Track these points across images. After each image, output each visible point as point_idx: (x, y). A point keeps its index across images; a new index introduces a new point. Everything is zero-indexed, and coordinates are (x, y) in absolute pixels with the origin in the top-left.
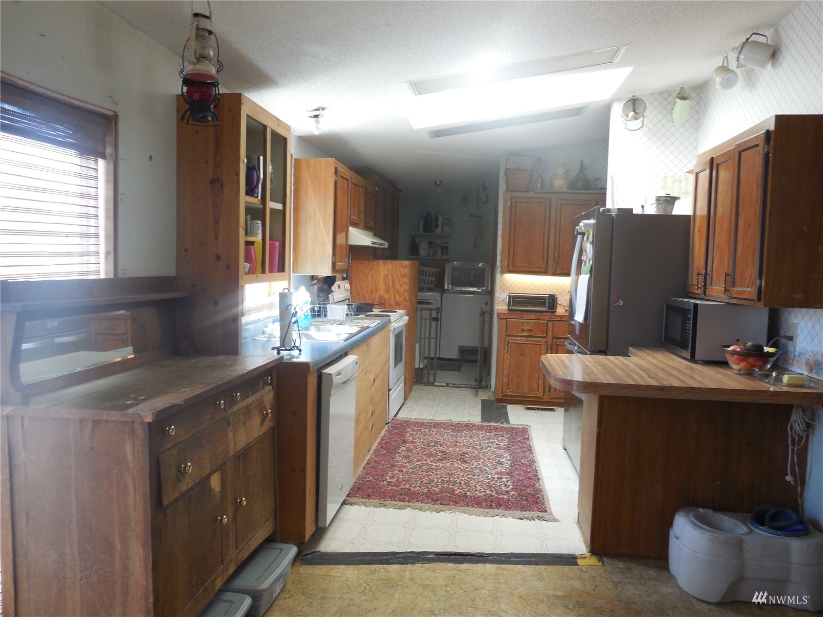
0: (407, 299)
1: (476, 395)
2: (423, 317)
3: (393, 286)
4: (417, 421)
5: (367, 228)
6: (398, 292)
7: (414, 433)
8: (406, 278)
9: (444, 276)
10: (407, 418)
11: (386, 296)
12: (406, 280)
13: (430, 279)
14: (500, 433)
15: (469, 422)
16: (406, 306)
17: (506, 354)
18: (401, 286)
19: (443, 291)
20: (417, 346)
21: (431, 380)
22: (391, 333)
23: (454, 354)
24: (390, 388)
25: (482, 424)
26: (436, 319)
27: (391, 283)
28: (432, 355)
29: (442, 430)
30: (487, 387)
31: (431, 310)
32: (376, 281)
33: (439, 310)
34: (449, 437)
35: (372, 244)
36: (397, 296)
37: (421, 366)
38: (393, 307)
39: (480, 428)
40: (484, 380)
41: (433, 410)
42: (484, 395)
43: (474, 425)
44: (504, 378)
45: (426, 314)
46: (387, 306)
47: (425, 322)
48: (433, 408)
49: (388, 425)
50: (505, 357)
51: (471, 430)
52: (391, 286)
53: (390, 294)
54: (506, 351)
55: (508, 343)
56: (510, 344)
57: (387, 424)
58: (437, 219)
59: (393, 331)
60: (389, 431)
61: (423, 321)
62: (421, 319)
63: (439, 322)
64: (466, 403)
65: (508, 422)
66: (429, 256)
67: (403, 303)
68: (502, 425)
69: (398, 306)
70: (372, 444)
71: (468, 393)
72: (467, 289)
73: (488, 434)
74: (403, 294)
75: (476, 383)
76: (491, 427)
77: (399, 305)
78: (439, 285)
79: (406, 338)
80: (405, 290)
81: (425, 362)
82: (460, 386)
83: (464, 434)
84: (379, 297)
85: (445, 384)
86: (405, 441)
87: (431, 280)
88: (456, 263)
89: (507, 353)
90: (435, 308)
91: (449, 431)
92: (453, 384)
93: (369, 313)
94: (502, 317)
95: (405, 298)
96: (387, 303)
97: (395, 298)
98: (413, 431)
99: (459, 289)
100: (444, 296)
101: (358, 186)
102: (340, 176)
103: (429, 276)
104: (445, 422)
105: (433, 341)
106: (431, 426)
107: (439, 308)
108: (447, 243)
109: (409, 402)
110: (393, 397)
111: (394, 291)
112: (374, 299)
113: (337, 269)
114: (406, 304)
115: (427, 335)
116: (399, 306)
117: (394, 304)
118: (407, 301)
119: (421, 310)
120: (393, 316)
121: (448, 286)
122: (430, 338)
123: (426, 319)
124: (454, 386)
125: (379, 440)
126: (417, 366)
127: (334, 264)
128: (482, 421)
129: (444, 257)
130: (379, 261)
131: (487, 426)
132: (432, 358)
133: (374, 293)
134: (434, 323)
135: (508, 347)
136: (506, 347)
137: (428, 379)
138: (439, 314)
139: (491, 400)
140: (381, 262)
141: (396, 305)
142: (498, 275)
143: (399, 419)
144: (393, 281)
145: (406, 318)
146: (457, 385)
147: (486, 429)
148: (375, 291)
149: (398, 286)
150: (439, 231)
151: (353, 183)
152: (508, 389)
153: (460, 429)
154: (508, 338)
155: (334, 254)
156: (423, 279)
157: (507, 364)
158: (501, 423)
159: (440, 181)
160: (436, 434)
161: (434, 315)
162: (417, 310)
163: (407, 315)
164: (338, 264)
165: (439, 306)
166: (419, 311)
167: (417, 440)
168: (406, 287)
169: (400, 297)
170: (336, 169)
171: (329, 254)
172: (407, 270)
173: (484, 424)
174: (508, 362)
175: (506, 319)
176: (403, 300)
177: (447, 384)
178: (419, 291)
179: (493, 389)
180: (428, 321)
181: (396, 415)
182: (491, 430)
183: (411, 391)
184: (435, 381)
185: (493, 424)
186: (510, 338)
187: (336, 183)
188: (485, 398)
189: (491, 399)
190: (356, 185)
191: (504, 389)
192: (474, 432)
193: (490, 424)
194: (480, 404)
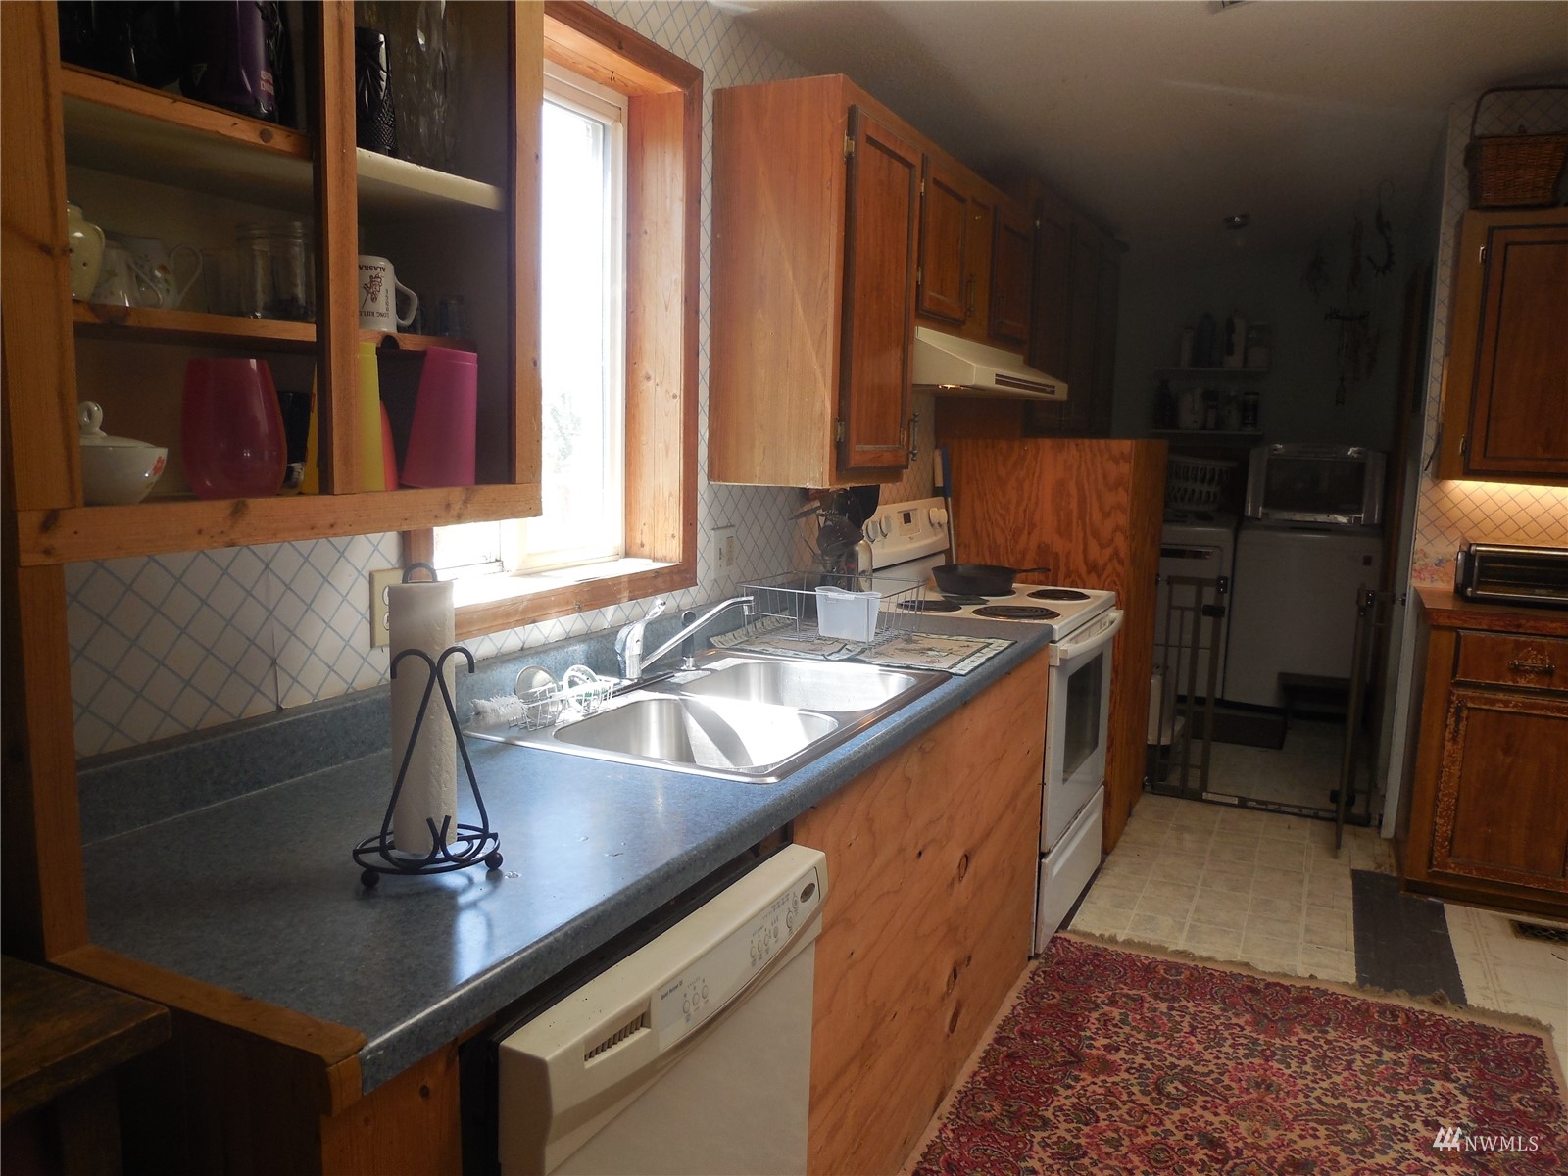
0: (1122, 555)
1: (1335, 847)
2: (1174, 603)
3: (1082, 518)
4: (1134, 952)
5: (996, 336)
6: (1096, 535)
7: (1116, 1013)
8: (1121, 490)
9: (1245, 483)
10: (1102, 937)
11: (1059, 545)
12: (1123, 497)
13: (1206, 488)
14: (1436, 1055)
15: (1313, 985)
16: (1118, 575)
17: (1449, 745)
18: (1106, 515)
19: (1240, 522)
20: (1156, 682)
21: (1194, 783)
22: (1054, 674)
23: (1265, 694)
24: (1044, 849)
25: (1361, 996)
26: (1215, 612)
27: (1074, 505)
28: (1201, 691)
29: (1216, 1010)
30: (1368, 821)
31: (1200, 583)
32: (1029, 499)
33: (1224, 585)
34: (1241, 1051)
35: (996, 383)
36: (1093, 547)
37: (1165, 741)
38: (1080, 577)
39: (1358, 1017)
40: (1360, 799)
41: (1192, 908)
42: (1363, 854)
43: (1333, 1000)
44: (1438, 820)
45: (1186, 595)
46: (1061, 576)
47: (1182, 617)
48: (1191, 898)
49: (1033, 964)
50: (1446, 753)
51: (1321, 1023)
52: (1075, 515)
53: (1071, 541)
54: (1448, 735)
55: (1459, 710)
56: (1465, 714)
57: (1030, 958)
58: (1230, 328)
59: (1061, 669)
60: (1032, 993)
61: (1176, 613)
62: (1171, 607)
63: (1224, 621)
64: (1301, 882)
65: (1458, 996)
66: (1204, 428)
67: (1109, 568)
68: (1438, 1011)
69: (1093, 575)
70: (953, 1068)
71: (1306, 836)
72: (1309, 517)
73: (1388, 1055)
74: (1112, 540)
75: (1333, 807)
76: (1395, 1017)
77: (1095, 575)
78: (1229, 507)
79: (1115, 670)
80: (1117, 528)
81: (1177, 728)
82: (1283, 809)
83: (1293, 1039)
84: (1039, 547)
85: (1236, 801)
86: (1076, 1059)
87: (1209, 493)
88: (1279, 446)
89: (1454, 740)
90: (1214, 577)
91: (1241, 1022)
92: (1258, 802)
93: (994, 601)
94: (1442, 622)
95: (1116, 553)
96: (1062, 564)
97: (1085, 550)
98: (1113, 1002)
99: (1286, 515)
100: (1244, 535)
101: (962, 200)
102: (870, 141)
103: (1203, 481)
104: (1228, 969)
105: (1204, 656)
106: (1178, 984)
107: (1226, 579)
108: (1257, 394)
109: (1119, 864)
110: (1056, 871)
111: (1085, 533)
112: (1024, 553)
113: (851, 465)
114: (1120, 569)
115: (1188, 637)
116: (1099, 577)
117: (1083, 570)
118: (1121, 562)
119: (1169, 583)
120: (1068, 615)
121: (1255, 509)
122: (1195, 647)
123: (1183, 609)
124: (1263, 807)
125: (988, 1036)
126: (1151, 739)
127: (840, 448)
128: (1362, 982)
129: (1249, 431)
130: (1039, 440)
131: (1383, 1010)
132: (1201, 701)
133: (1024, 537)
134: (1207, 622)
135: (1458, 722)
136: (1451, 721)
137: (1184, 779)
138: (1226, 596)
139: (1387, 878)
140: (1046, 443)
141: (1089, 573)
142: (1425, 484)
143: (1074, 938)
144: (1082, 501)
145: (1116, 615)
146: (1271, 807)
147: (1380, 1027)
148: (1026, 532)
149: (1097, 516)
150: (1234, 361)
151: (936, 182)
152: (1450, 856)
153: (1280, 1013)
154: (1462, 692)
155: (841, 415)
156: (1186, 490)
157: (1451, 775)
158: (1436, 1002)
159: (1242, 216)
160: (1192, 1033)
161: (1209, 597)
162: (1157, 582)
163: (1118, 605)
164: (858, 447)
165: (1228, 574)
166: (1163, 587)
167: (1122, 1054)
168: (1123, 520)
169: (1102, 547)
170: (852, 114)
171: (822, 415)
172: (1126, 468)
173: (1371, 999)
174: (1456, 770)
175: (1451, 629)
176: (1111, 559)
177: (1243, 803)
178: (1166, 521)
179: (1388, 831)
180: (1189, 616)
181: (1065, 924)
182: (1397, 1030)
183: (1129, 815)
184: (1204, 787)
185: (1403, 1001)
186: (1469, 693)
187: (849, 161)
188: (1364, 864)
189: (1385, 870)
190: (947, 190)
191: (1436, 854)
192: (1332, 1034)
193: (1393, 1000)
194: (1350, 892)
